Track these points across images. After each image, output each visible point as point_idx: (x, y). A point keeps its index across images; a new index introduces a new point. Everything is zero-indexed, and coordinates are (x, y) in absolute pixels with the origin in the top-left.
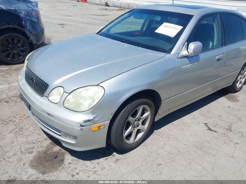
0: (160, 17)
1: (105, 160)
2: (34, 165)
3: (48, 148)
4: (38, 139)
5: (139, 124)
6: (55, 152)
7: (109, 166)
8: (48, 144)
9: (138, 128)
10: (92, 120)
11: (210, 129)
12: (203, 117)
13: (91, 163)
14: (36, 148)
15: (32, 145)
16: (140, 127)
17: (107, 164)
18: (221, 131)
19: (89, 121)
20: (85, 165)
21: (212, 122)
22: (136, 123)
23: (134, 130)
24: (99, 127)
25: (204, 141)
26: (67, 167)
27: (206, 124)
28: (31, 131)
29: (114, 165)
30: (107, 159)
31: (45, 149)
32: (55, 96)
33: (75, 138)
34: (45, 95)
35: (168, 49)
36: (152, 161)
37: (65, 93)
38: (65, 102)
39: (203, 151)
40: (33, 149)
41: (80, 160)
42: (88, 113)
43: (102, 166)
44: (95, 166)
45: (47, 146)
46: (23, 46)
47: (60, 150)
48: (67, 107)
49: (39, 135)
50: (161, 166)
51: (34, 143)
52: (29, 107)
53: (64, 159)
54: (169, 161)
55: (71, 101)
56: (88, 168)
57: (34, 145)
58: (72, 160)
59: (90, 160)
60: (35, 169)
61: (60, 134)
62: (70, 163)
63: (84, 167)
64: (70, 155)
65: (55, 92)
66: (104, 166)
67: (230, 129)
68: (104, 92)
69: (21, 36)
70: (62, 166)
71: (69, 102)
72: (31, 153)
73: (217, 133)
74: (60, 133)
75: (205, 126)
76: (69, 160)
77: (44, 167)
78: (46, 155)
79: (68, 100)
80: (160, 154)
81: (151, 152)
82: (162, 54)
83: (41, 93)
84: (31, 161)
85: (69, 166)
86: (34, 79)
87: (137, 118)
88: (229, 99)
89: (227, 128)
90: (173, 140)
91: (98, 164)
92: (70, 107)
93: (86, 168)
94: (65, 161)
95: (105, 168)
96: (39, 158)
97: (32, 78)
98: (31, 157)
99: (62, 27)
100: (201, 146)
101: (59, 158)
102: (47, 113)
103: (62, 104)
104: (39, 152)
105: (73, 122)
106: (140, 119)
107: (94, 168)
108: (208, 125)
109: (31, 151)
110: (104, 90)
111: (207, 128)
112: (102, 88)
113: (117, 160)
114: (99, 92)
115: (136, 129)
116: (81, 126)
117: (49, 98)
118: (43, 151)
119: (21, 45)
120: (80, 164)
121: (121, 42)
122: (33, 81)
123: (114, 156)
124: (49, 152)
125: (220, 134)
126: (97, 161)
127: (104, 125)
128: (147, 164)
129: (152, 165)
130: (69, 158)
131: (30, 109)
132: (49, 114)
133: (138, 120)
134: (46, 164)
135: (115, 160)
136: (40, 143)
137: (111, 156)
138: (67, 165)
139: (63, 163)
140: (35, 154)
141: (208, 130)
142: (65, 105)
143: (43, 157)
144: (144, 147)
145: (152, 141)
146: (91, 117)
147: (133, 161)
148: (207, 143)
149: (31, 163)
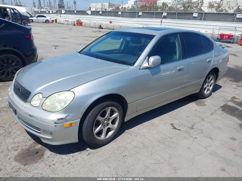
0: (130, 37)
1: (79, 154)
2: (18, 159)
3: (31, 146)
4: (23, 140)
5: (109, 123)
6: (37, 149)
7: (82, 158)
8: (32, 143)
9: (108, 127)
10: (65, 118)
11: (175, 128)
12: (171, 119)
13: (66, 156)
14: (21, 146)
15: (17, 144)
16: (110, 126)
17: (80, 157)
18: (184, 129)
19: (62, 119)
20: (61, 158)
21: (178, 123)
22: (105, 122)
23: (104, 128)
24: (71, 125)
25: (168, 137)
26: (46, 160)
27: (172, 124)
28: (17, 134)
29: (86, 158)
30: (81, 153)
31: (28, 147)
32: (36, 101)
33: (51, 134)
34: (28, 101)
35: (133, 62)
36: (120, 154)
37: (43, 98)
38: (43, 105)
39: (165, 145)
40: (18, 147)
41: (57, 154)
42: (61, 113)
43: (76, 158)
44: (70, 158)
45: (30, 145)
46: (16, 65)
47: (41, 147)
48: (45, 109)
49: (24, 137)
50: (126, 157)
51: (19, 143)
52: (15, 112)
53: (44, 154)
54: (134, 153)
55: (47, 104)
56: (64, 160)
57: (19, 145)
58: (50, 155)
59: (66, 154)
60: (18, 162)
61: (40, 132)
62: (48, 157)
63: (60, 159)
64: (49, 151)
65: (36, 98)
66: (77, 158)
67: (192, 128)
68: (74, 96)
69: (15, 57)
70: (42, 159)
71: (46, 105)
72: (15, 150)
73: (180, 131)
74: (39, 130)
75: (171, 126)
76: (48, 155)
77: (26, 161)
78: (28, 152)
79: (46, 103)
80: (127, 148)
81: (119, 147)
82: (126, 67)
83: (25, 99)
84: (15, 156)
85: (48, 159)
86: (20, 89)
87: (106, 118)
88: (197, 104)
89: (190, 127)
90: (140, 137)
91: (73, 157)
92: (47, 109)
93: (62, 160)
94: (44, 155)
95: (78, 160)
96: (23, 154)
97: (19, 89)
98: (16, 153)
99: (55, 48)
100: (164, 141)
101: (40, 153)
102: (29, 115)
103: (41, 106)
104: (23, 149)
105: (49, 120)
106: (110, 119)
107: (69, 160)
108: (174, 125)
109: (16, 149)
110: (74, 94)
111: (173, 127)
112: (73, 93)
113: (89, 154)
114: (70, 96)
115: (106, 128)
116: (55, 123)
117: (31, 103)
118: (26, 149)
119: (15, 64)
120: (57, 157)
121: (96, 58)
122: (19, 91)
123: (87, 151)
124: (32, 149)
125: (183, 131)
126: (72, 154)
127: (75, 123)
128: (115, 155)
129: (118, 157)
130: (48, 153)
131: (16, 114)
132: (30, 116)
133: (108, 120)
134: (28, 158)
135: (88, 154)
136: (24, 143)
137: (85, 151)
138: (46, 158)
139: (43, 157)
140: (19, 151)
141: (173, 128)
142: (43, 108)
143: (26, 153)
144: (114, 143)
145: (122, 138)
146: (63, 116)
147: (103, 154)
148: (170, 139)
149: (15, 158)
